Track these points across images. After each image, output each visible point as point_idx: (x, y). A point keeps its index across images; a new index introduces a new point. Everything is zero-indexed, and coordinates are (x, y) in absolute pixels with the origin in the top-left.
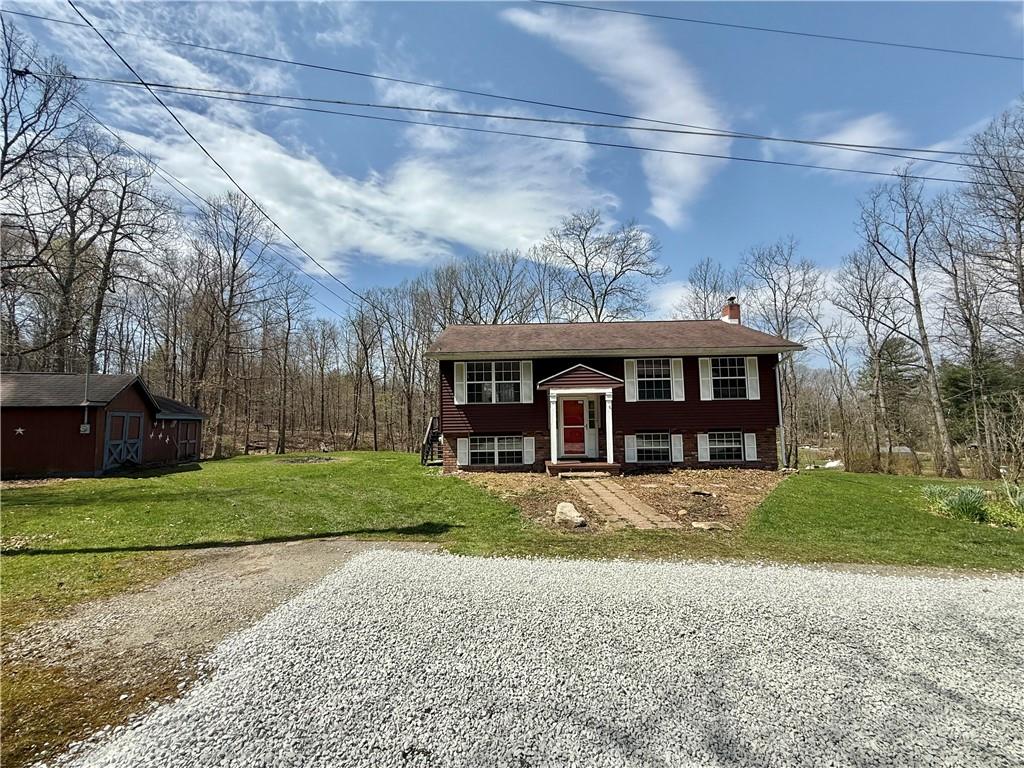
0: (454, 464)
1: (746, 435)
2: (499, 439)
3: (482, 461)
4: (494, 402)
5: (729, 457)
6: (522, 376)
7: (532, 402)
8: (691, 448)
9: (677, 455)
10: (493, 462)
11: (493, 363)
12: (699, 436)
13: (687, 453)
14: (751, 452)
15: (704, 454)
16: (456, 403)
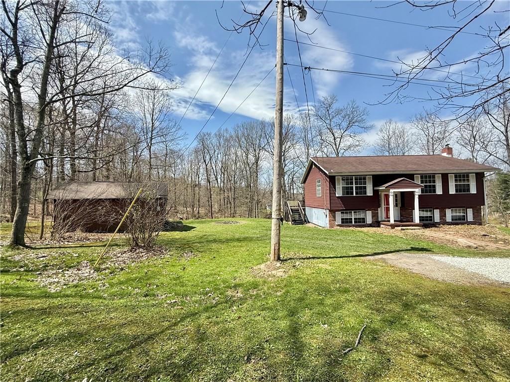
0: (334, 224)
1: (468, 209)
2: (354, 212)
3: (347, 222)
4: (354, 195)
5: (460, 219)
6: (367, 183)
7: (372, 195)
8: (443, 215)
9: (437, 219)
10: (352, 223)
11: (354, 177)
12: (447, 210)
13: (441, 218)
14: (470, 218)
15: (449, 219)
16: (337, 195)
